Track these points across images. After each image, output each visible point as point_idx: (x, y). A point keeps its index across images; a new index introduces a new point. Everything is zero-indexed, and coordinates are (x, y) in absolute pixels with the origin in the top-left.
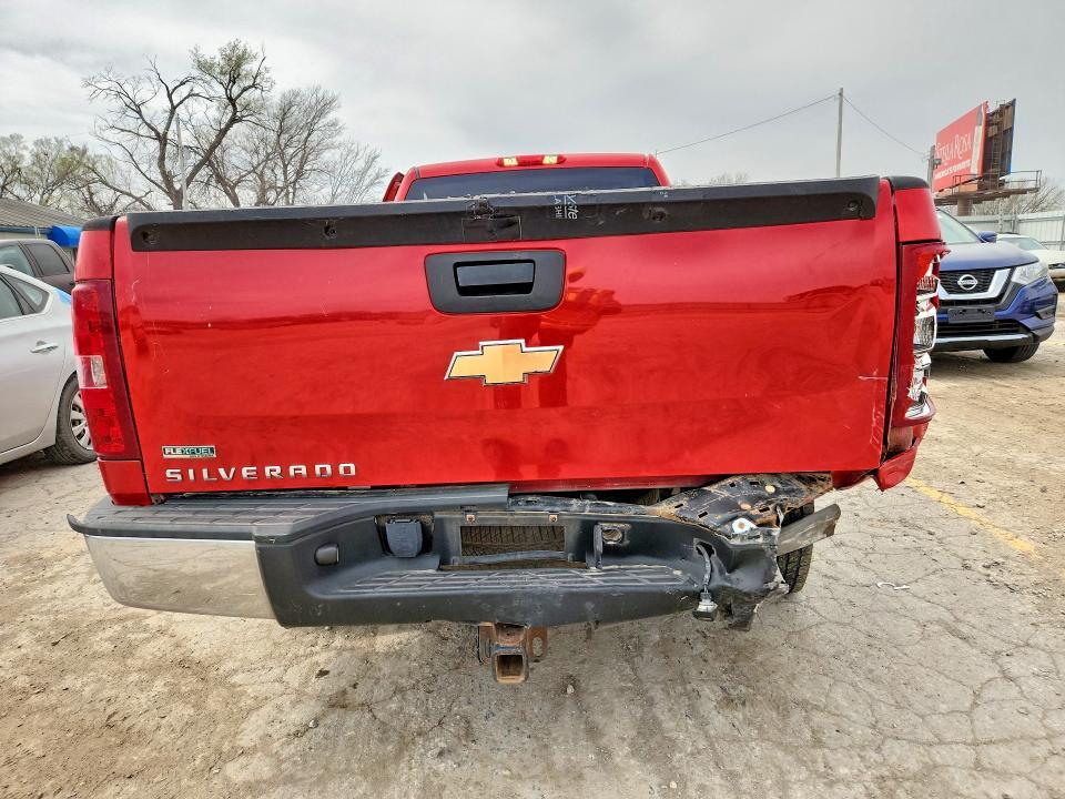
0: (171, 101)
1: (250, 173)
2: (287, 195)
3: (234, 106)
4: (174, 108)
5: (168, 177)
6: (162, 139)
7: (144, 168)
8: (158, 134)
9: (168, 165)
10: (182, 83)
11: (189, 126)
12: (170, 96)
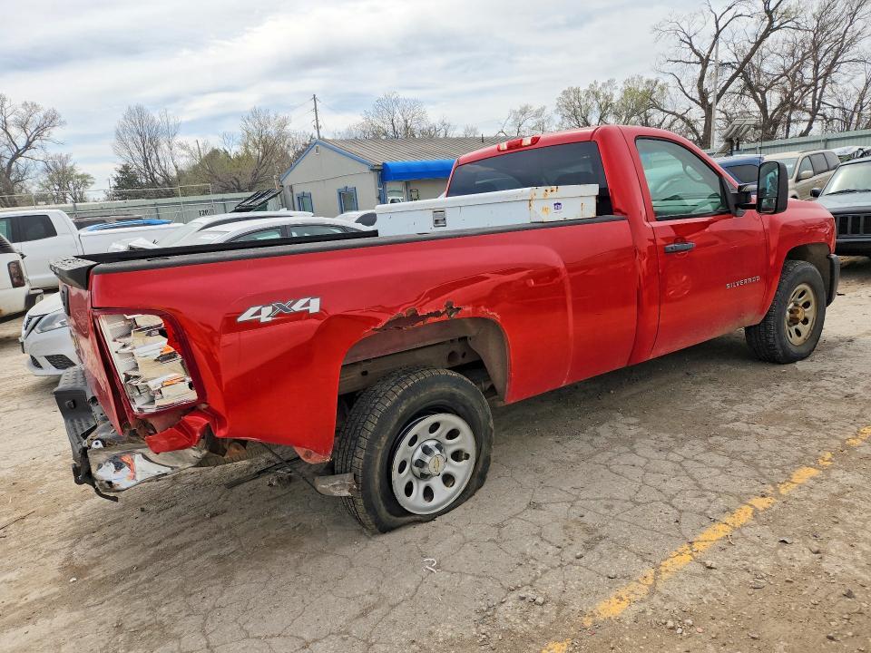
0: (717, 26)
1: (781, 76)
2: (815, 91)
3: (770, 17)
4: (719, 32)
5: (704, 94)
6: (704, 62)
7: (687, 90)
8: (701, 58)
9: (706, 84)
10: (730, 8)
11: (731, 45)
12: (717, 23)
